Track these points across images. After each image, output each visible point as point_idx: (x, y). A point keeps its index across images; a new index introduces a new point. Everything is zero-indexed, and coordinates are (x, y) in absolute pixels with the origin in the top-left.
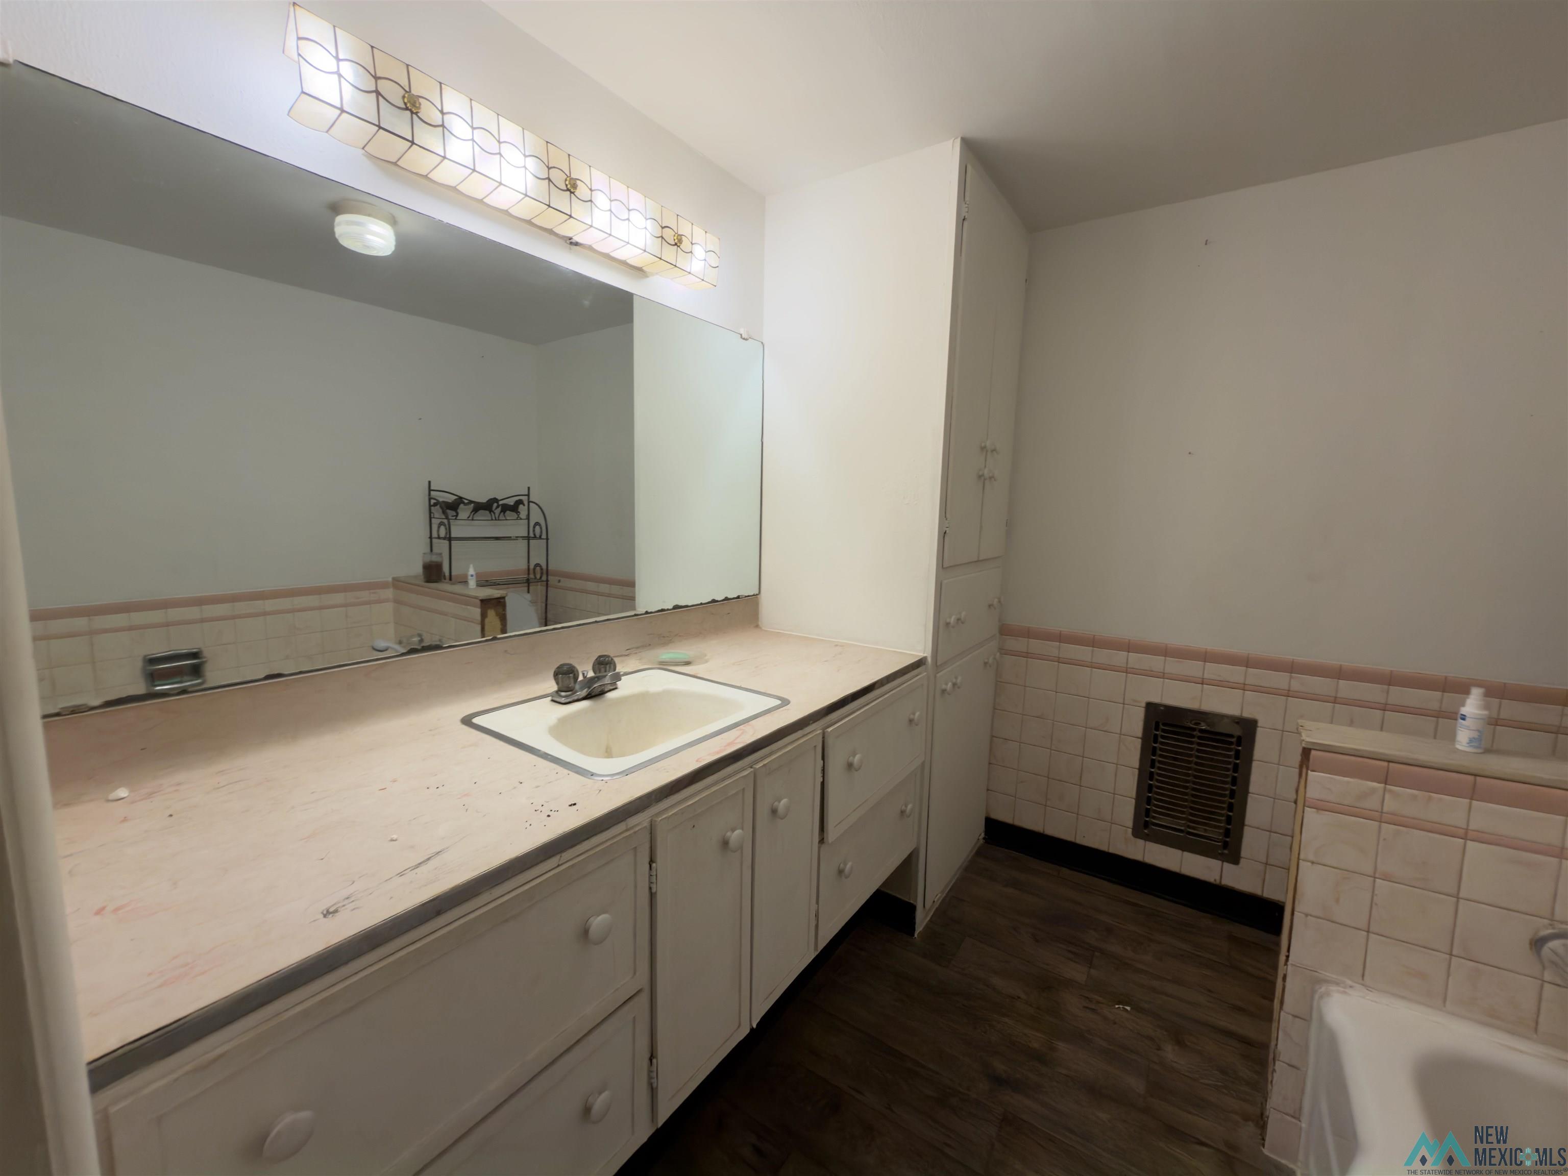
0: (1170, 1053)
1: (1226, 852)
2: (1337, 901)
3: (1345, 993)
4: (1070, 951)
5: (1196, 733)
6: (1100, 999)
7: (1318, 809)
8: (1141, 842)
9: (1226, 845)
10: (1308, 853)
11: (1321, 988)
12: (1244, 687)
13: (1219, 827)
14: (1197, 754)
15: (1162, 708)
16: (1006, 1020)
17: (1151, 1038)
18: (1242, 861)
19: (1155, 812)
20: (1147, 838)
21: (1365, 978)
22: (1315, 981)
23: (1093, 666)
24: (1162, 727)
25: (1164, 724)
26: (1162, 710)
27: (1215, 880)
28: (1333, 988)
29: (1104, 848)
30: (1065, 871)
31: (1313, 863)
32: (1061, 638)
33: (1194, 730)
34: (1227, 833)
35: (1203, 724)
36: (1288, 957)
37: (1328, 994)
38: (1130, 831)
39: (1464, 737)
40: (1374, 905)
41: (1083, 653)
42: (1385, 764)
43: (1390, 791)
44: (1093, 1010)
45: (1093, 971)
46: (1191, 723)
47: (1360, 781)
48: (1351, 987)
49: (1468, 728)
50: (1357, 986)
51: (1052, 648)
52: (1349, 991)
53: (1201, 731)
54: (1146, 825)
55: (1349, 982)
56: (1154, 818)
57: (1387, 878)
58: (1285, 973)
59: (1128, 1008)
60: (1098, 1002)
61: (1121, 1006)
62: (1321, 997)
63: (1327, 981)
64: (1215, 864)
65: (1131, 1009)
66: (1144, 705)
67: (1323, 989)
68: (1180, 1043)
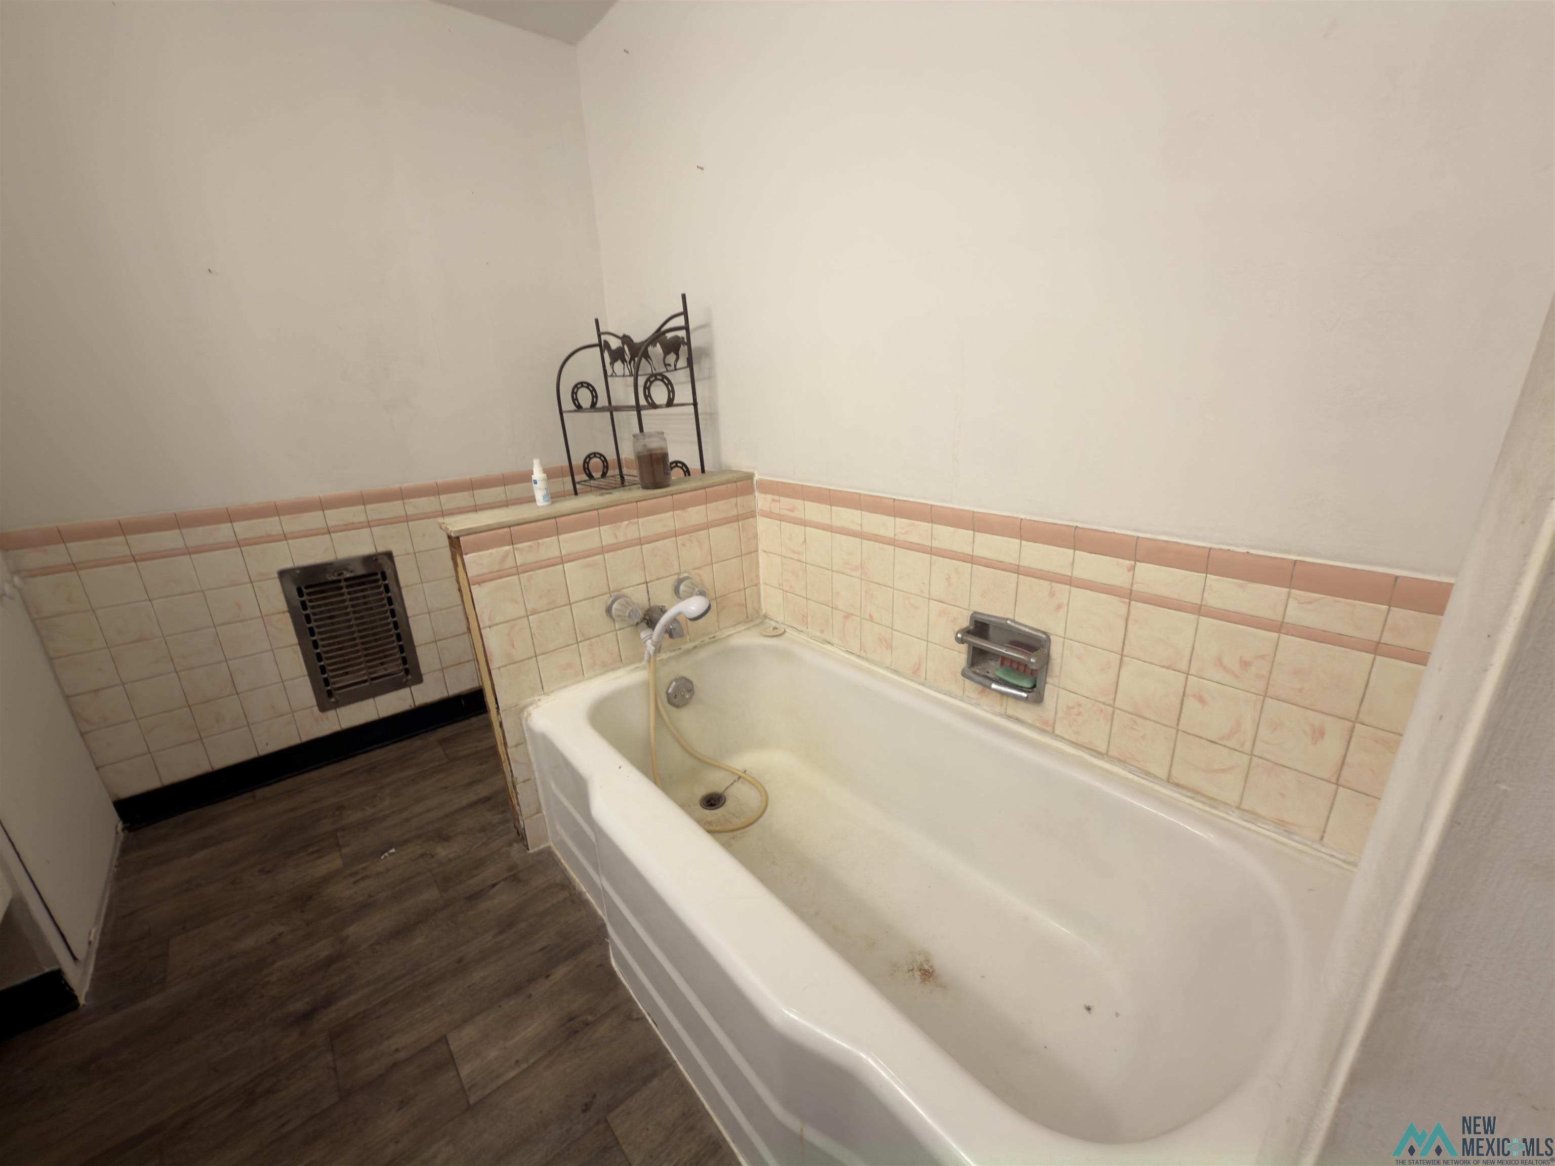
0: (442, 851)
1: (410, 677)
2: (513, 646)
3: (538, 706)
4: (313, 853)
5: (343, 584)
6: (364, 865)
7: (479, 583)
8: (331, 714)
9: (407, 671)
10: (484, 621)
11: (524, 714)
12: (369, 525)
13: (396, 660)
14: (351, 603)
15: (298, 572)
16: (279, 964)
17: (422, 856)
18: (424, 678)
19: (334, 677)
20: (337, 705)
21: (545, 689)
22: (520, 711)
23: (189, 551)
24: (305, 591)
25: (307, 588)
26: (298, 574)
27: (410, 706)
28: (530, 708)
29: (295, 741)
30: (260, 792)
31: (490, 627)
32: (123, 529)
33: (339, 581)
34: (405, 662)
35: (345, 572)
36: (498, 708)
37: (529, 714)
38: (316, 709)
39: (539, 494)
40: (533, 635)
41: (170, 539)
42: (507, 530)
43: (517, 549)
44: (362, 879)
45: (346, 851)
46: (334, 575)
47: (498, 549)
48: (539, 700)
49: (540, 489)
50: (542, 697)
51: (116, 546)
52: (539, 703)
53: (346, 580)
54: (330, 694)
55: (537, 698)
56: (334, 683)
57: (534, 612)
58: (500, 720)
59: (393, 850)
60: (364, 869)
61: (386, 854)
62: (526, 720)
63: (525, 707)
64: (404, 692)
65: (395, 849)
66: (276, 575)
67: (525, 713)
68: (447, 839)
